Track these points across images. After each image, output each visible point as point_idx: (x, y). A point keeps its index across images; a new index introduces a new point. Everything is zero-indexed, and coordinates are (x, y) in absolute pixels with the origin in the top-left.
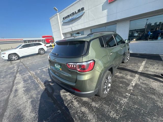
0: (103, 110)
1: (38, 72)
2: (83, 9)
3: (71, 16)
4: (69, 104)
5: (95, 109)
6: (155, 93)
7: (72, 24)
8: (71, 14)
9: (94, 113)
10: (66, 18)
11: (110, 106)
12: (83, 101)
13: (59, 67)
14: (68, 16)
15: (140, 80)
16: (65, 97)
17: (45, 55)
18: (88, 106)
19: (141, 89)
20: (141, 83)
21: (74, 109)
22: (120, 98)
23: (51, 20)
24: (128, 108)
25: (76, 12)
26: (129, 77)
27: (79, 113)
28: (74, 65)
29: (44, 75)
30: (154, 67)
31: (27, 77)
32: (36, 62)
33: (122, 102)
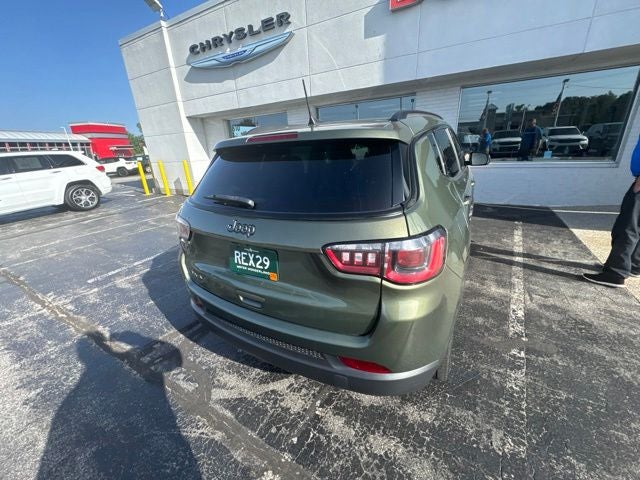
0: (459, 431)
1: (92, 295)
2: (284, 19)
3: (230, 42)
4: (308, 431)
5: (428, 436)
6: (595, 335)
7: (235, 77)
8: (232, 33)
9: (430, 453)
10: (206, 47)
11: (478, 409)
12: (364, 407)
13: (262, 264)
14: (217, 42)
15: (534, 296)
16: (275, 403)
17: (102, 211)
18: (394, 427)
19: (550, 328)
20: (540, 306)
21: (337, 451)
22: (499, 373)
23: (125, 50)
24: (540, 405)
25: (255, 29)
26: (494, 290)
27: (367, 465)
28: (365, 254)
29: (129, 309)
30: (555, 249)
31: (26, 329)
32: (60, 249)
33: (511, 388)
